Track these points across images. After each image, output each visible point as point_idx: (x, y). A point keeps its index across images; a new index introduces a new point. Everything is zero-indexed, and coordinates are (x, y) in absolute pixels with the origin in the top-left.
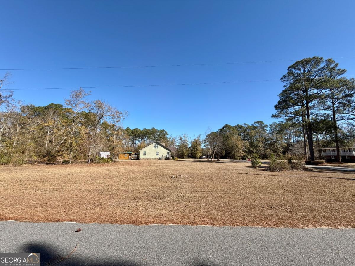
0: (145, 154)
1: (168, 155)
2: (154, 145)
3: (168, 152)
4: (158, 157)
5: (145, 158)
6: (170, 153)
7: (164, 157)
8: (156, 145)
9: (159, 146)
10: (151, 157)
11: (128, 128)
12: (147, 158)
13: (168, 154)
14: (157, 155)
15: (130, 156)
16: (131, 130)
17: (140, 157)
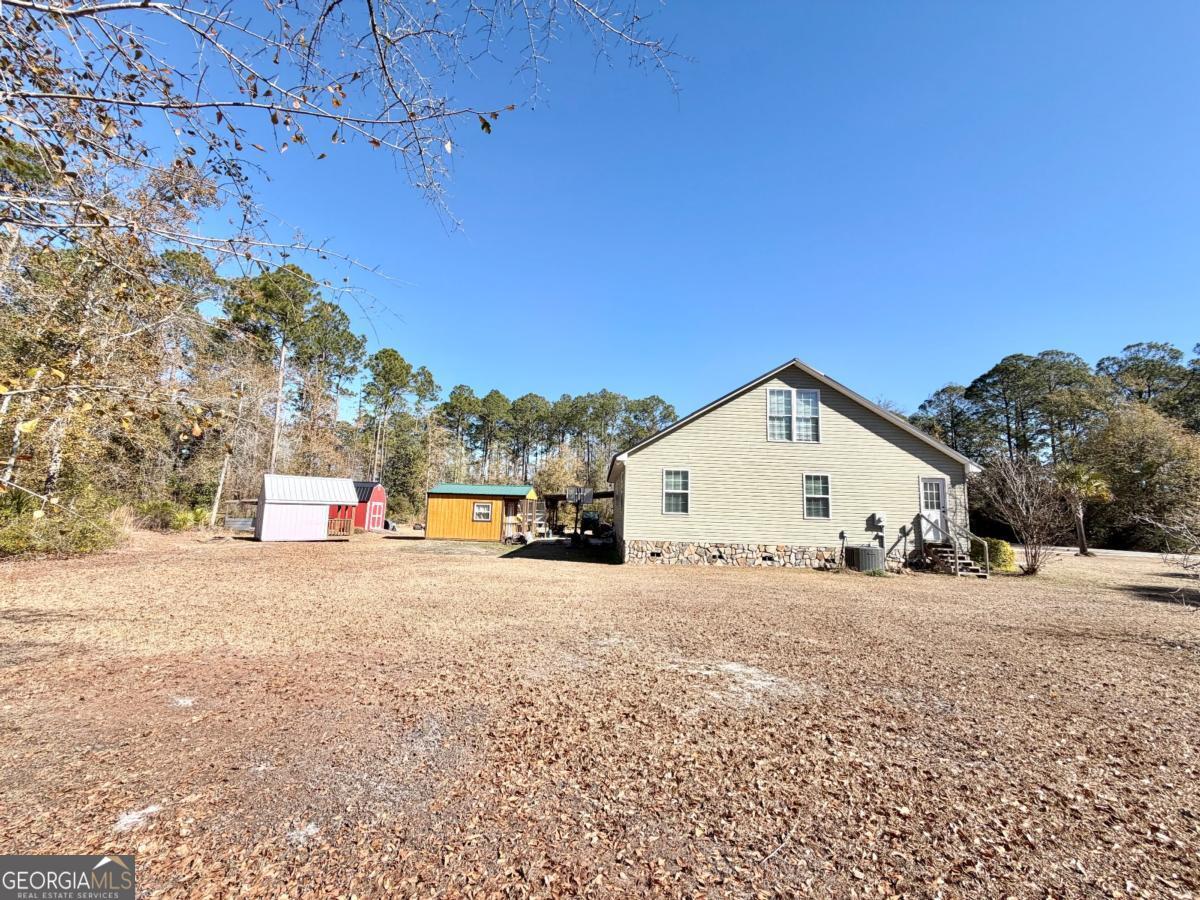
0: (679, 503)
1: (934, 515)
2: (777, 406)
3: (929, 483)
4: (824, 536)
5: (683, 546)
6: (960, 493)
7: (890, 535)
8: (800, 407)
9: (828, 416)
10: (749, 533)
11: (497, 392)
12: (706, 541)
13: (936, 500)
14: (819, 506)
15: (511, 519)
16: (507, 401)
17: (629, 534)
